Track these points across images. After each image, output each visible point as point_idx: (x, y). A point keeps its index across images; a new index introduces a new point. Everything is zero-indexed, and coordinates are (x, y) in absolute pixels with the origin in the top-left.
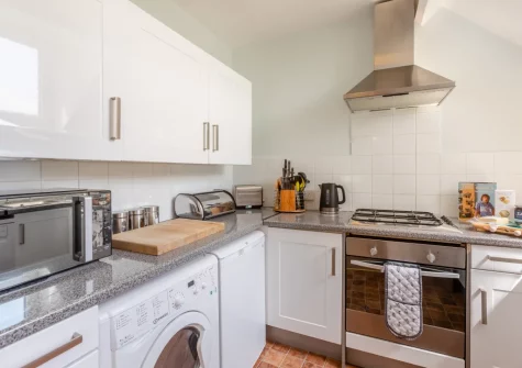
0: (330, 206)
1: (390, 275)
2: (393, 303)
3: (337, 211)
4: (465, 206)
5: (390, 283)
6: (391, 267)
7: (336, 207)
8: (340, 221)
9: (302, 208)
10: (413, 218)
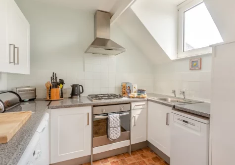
0: (77, 95)
1: (111, 119)
2: (112, 129)
3: (80, 97)
4: (123, 91)
5: (111, 122)
6: (111, 116)
7: (79, 95)
8: (81, 101)
9: (62, 97)
10: (109, 96)
